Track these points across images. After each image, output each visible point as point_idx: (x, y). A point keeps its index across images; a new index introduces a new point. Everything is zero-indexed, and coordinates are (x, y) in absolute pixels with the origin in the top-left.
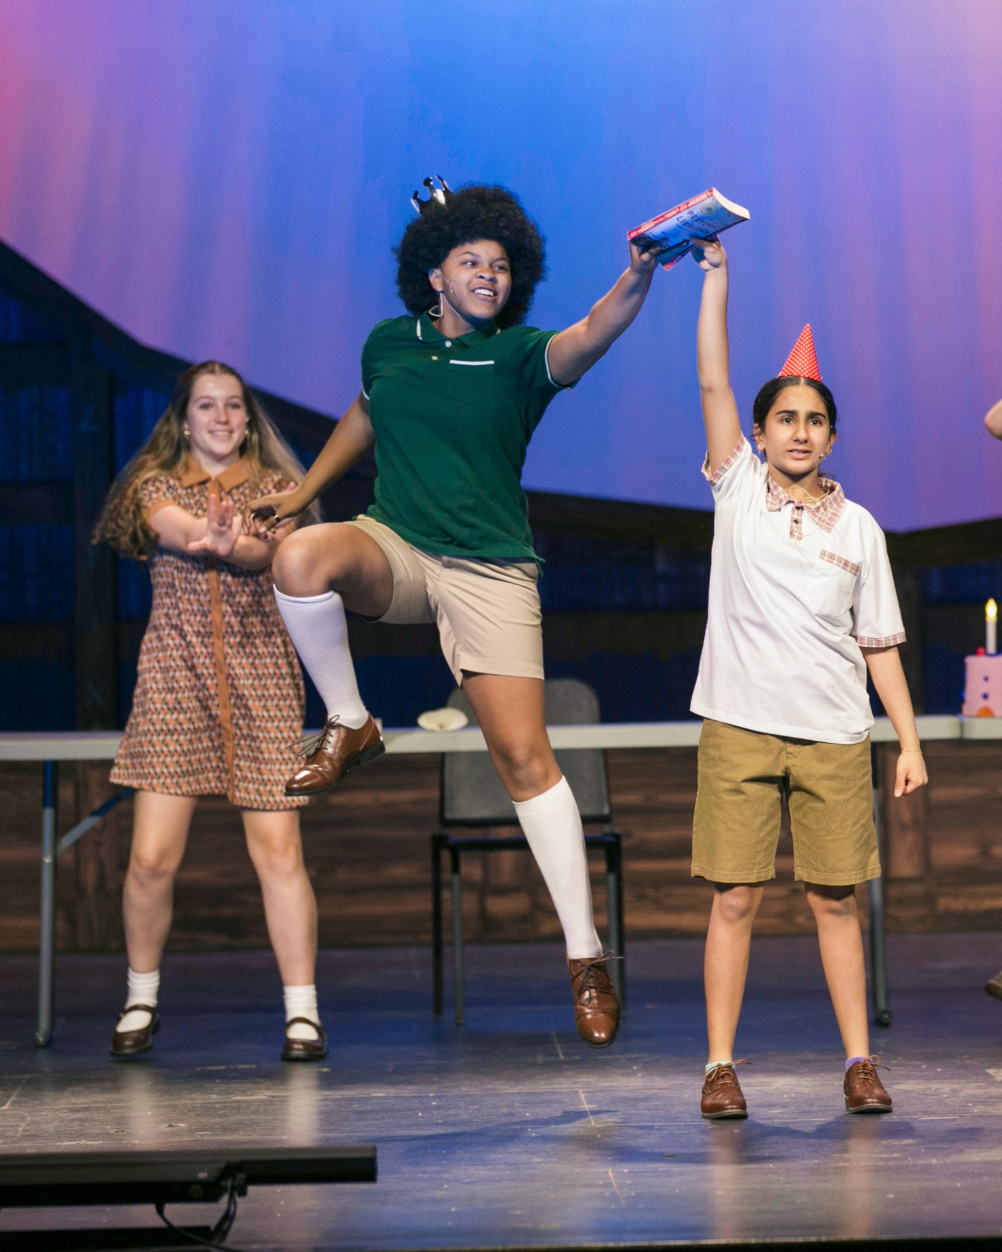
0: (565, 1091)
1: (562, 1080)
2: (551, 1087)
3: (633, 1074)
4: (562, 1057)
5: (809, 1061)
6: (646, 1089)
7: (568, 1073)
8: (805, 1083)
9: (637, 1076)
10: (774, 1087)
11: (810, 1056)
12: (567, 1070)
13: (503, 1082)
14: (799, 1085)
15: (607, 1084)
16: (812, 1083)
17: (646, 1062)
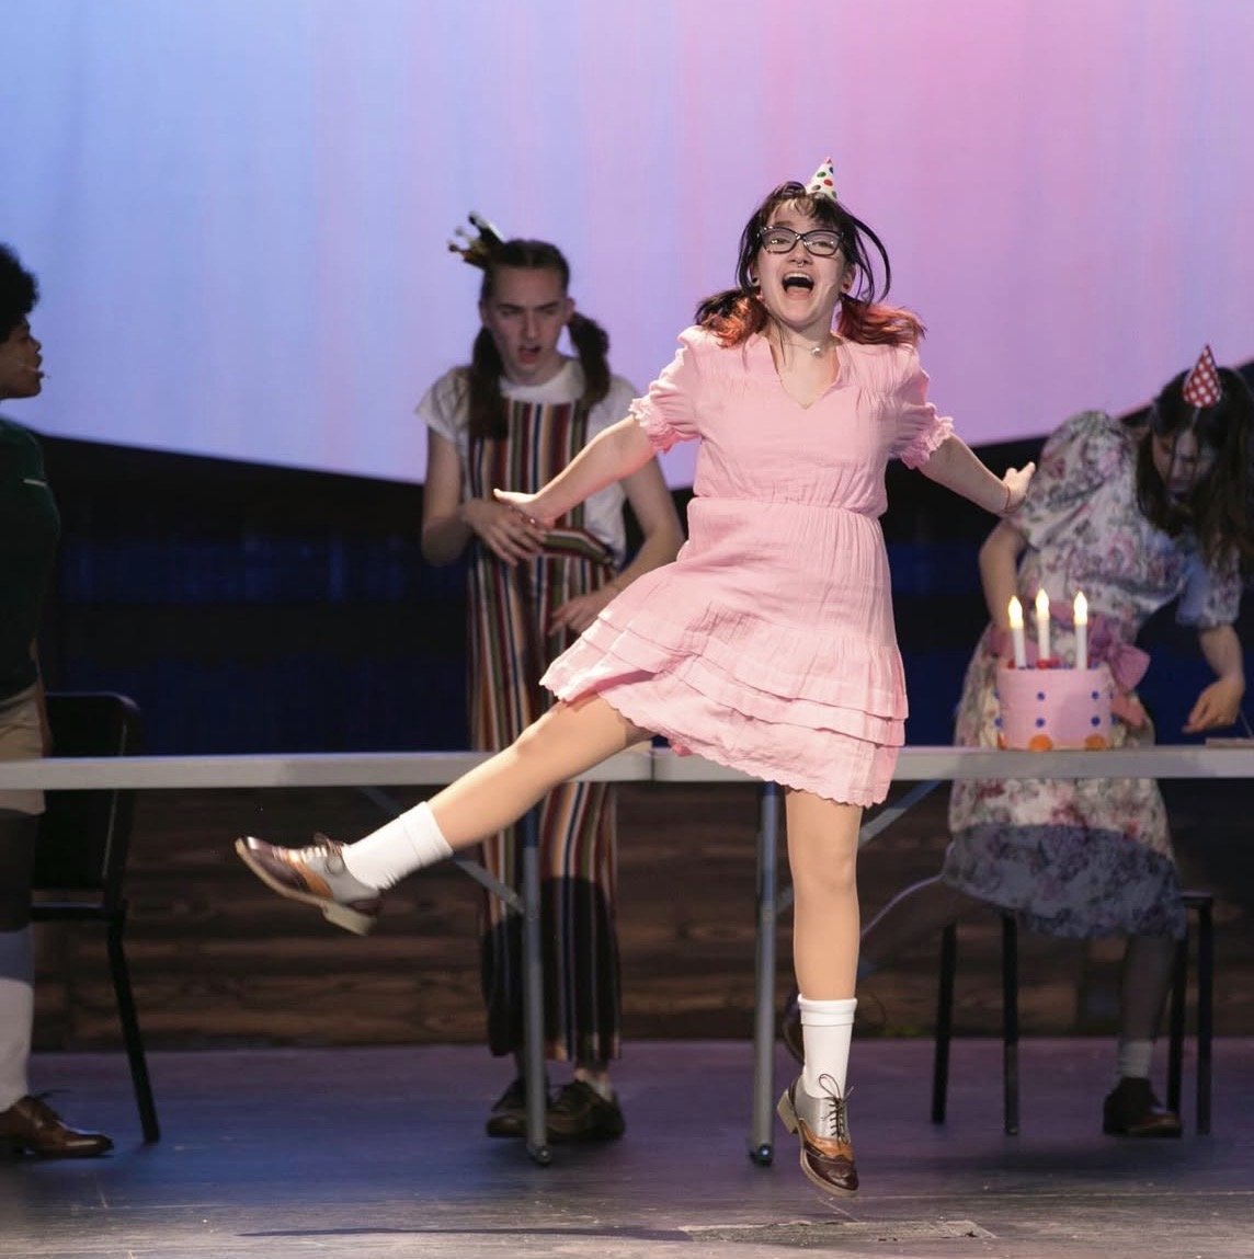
0: (109, 1252)
1: (103, 1238)
2: (89, 1247)
3: (203, 1229)
4: (106, 1206)
5: (441, 1213)
6: (220, 1251)
7: (113, 1228)
8: (436, 1244)
9: (207, 1232)
10: (393, 1249)
11: (444, 1207)
12: (111, 1224)
13: (22, 1240)
14: (426, 1247)
15: (167, 1244)
16: (445, 1243)
17: (219, 1214)
